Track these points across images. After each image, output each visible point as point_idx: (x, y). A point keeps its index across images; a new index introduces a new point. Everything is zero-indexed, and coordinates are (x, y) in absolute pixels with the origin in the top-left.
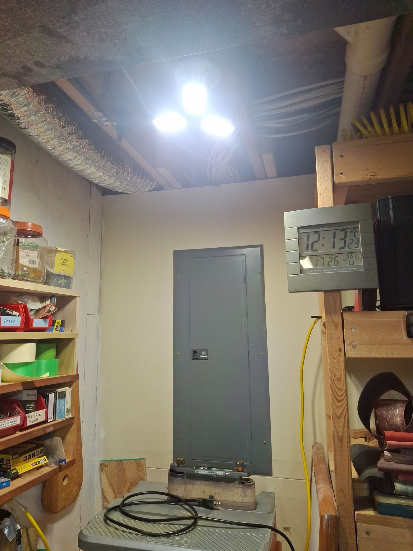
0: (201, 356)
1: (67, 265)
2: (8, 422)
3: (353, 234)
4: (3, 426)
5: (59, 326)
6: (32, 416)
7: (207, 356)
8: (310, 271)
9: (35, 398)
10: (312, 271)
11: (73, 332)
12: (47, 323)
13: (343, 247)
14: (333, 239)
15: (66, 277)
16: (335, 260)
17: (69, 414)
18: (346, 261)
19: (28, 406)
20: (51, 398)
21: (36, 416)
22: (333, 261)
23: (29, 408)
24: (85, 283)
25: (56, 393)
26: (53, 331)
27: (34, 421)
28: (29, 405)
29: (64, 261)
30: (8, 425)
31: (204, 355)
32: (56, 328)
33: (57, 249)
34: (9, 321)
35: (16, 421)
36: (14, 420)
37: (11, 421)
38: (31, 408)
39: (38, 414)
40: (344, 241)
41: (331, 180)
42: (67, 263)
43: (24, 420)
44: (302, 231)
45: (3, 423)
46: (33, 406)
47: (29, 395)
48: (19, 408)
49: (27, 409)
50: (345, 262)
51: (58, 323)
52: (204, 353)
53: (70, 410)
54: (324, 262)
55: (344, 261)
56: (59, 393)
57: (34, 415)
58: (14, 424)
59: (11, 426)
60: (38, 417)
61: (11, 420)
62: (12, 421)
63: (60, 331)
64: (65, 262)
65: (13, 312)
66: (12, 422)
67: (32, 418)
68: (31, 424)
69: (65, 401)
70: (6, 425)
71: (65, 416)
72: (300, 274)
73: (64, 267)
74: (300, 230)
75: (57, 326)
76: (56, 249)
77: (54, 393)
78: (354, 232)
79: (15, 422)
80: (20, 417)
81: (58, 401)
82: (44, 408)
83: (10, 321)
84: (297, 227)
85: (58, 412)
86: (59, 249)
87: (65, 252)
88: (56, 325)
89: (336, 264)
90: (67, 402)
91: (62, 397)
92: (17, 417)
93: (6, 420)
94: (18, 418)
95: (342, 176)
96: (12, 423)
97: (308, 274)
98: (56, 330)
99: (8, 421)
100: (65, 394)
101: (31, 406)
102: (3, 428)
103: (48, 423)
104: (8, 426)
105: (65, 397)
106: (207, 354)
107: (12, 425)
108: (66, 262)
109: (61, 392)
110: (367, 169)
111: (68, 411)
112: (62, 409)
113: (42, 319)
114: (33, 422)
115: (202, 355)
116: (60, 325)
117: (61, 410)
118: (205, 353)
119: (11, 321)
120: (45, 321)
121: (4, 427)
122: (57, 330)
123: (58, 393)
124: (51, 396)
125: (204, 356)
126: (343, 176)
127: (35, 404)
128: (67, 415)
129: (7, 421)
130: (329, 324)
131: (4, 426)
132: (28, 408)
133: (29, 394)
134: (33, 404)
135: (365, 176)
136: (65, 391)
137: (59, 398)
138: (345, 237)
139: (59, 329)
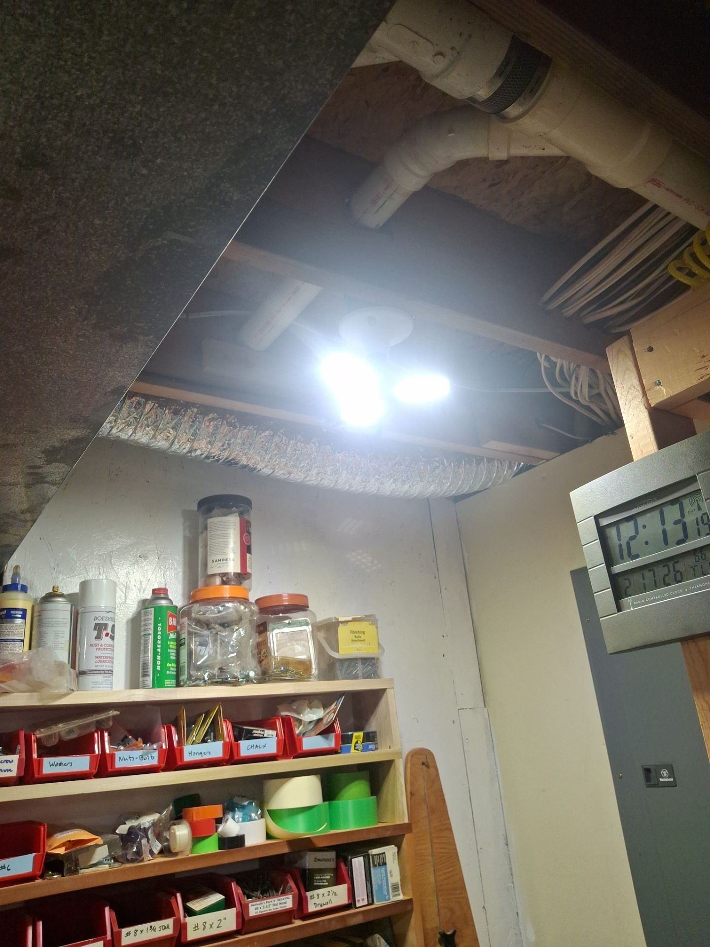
0: (661, 780)
1: (364, 640)
2: (270, 904)
3: (695, 506)
4: (259, 910)
5: (359, 742)
6: (318, 895)
7: (672, 780)
8: (635, 603)
9: (332, 865)
10: (637, 603)
11: (392, 749)
12: (331, 740)
13: (683, 538)
14: (662, 526)
15: (366, 660)
16: (674, 570)
17: (399, 895)
18: (695, 568)
19: (317, 878)
20: (357, 865)
21: (328, 895)
22: (672, 573)
23: (321, 881)
24: (444, 656)
25: (367, 857)
26: (351, 752)
27: (324, 905)
28: (321, 876)
29: (357, 635)
30: (270, 910)
31: (665, 777)
32: (355, 746)
33: (338, 619)
34: (255, 746)
35: (286, 902)
36: (280, 902)
37: (273, 903)
38: (325, 881)
39: (331, 893)
40: (681, 524)
41: (643, 402)
42: (363, 637)
43: (301, 902)
44: (604, 522)
45: (259, 906)
46: (328, 877)
47: (319, 860)
48: (293, 882)
49: (316, 882)
50: (694, 570)
51: (357, 737)
52: (665, 773)
53: (400, 886)
54: (656, 579)
55: (692, 569)
56: (373, 856)
57: (323, 895)
58: (281, 909)
59: (274, 912)
60: (332, 897)
61: (274, 901)
62: (275, 903)
63: (362, 751)
64: (358, 637)
65: (264, 731)
66: (276, 905)
67: (318, 898)
68: (319, 908)
69: (386, 870)
70: (266, 909)
71: (391, 896)
72: (616, 611)
73: (359, 645)
74: (600, 520)
75: (357, 742)
76: (337, 621)
77: (364, 857)
78: (697, 500)
79: (282, 906)
80: (291, 897)
81: (374, 869)
82: (344, 883)
83: (257, 746)
84: (593, 517)
85: (376, 890)
86: (341, 619)
87: (354, 620)
88: (354, 741)
89: (677, 580)
90: (391, 872)
91: (379, 864)
92: (284, 897)
93: (265, 901)
94: (288, 898)
95: (660, 388)
96: (277, 907)
97: (632, 609)
98: (355, 749)
99: (269, 902)
100: (384, 859)
101: (324, 877)
102: (259, 913)
103: (356, 908)
104: (268, 911)
105: (385, 864)
106: (672, 774)
107: (278, 910)
108: (362, 635)
109: (375, 855)
110: (703, 357)
111: (395, 888)
112: (382, 884)
113: (319, 736)
114: (321, 906)
115: (663, 778)
116: (361, 740)
117: (380, 887)
118: (667, 771)
119: (259, 746)
120: (327, 738)
121: (263, 913)
122: (358, 750)
123: (371, 857)
124: (358, 863)
125: (667, 780)
126: (662, 388)
127: (332, 875)
128: (395, 896)
129: (267, 902)
130: (703, 714)
131: (261, 910)
132: (318, 881)
133: (318, 858)
134: (329, 875)
135: (703, 372)
136: (384, 853)
137: (375, 866)
138: (683, 515)
139: (361, 748)
